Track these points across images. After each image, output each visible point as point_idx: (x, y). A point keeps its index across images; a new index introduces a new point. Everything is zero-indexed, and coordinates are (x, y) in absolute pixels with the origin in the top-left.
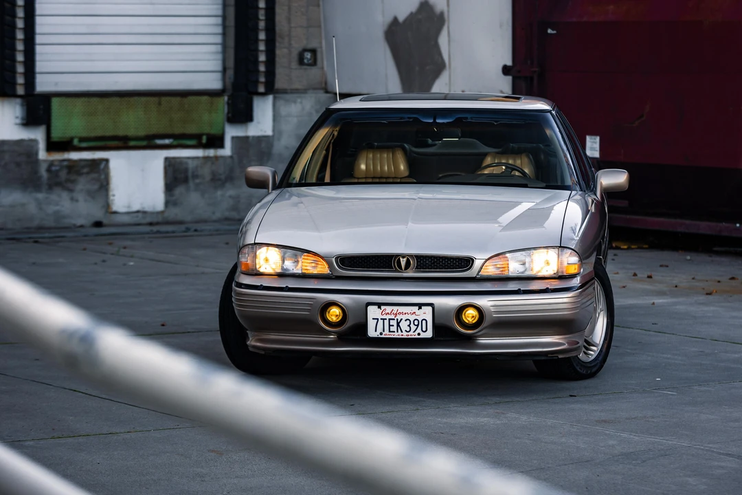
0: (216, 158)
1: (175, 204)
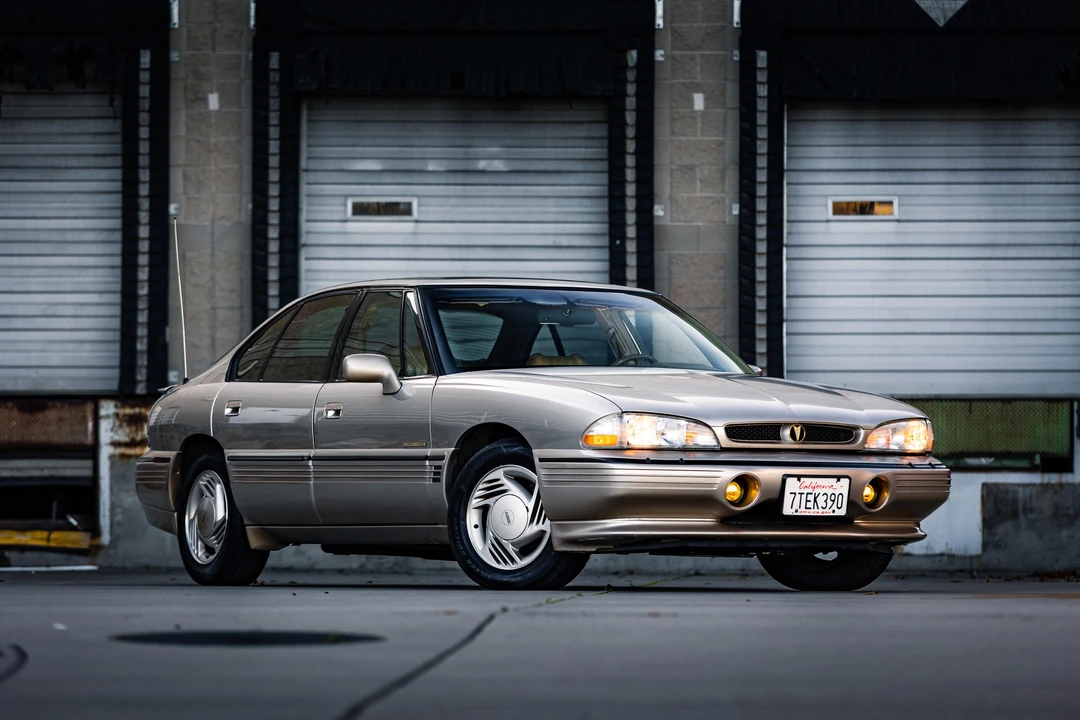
0: (1061, 485)
1: (997, 546)
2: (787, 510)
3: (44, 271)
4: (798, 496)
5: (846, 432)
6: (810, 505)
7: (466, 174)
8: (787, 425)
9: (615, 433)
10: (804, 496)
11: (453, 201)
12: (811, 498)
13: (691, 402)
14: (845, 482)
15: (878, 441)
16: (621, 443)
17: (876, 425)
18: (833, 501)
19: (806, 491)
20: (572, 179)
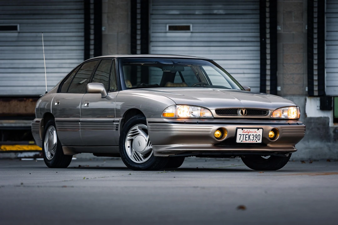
2: (238, 141)
3: (58, 52)
4: (242, 136)
5: (264, 112)
6: (247, 139)
7: (209, 15)
8: (240, 109)
9: (173, 112)
10: (245, 136)
11: (205, 25)
12: (247, 136)
13: (203, 100)
14: (261, 130)
15: (277, 114)
16: (176, 116)
17: (275, 109)
18: (256, 137)
19: (245, 134)
20: (248, 16)
